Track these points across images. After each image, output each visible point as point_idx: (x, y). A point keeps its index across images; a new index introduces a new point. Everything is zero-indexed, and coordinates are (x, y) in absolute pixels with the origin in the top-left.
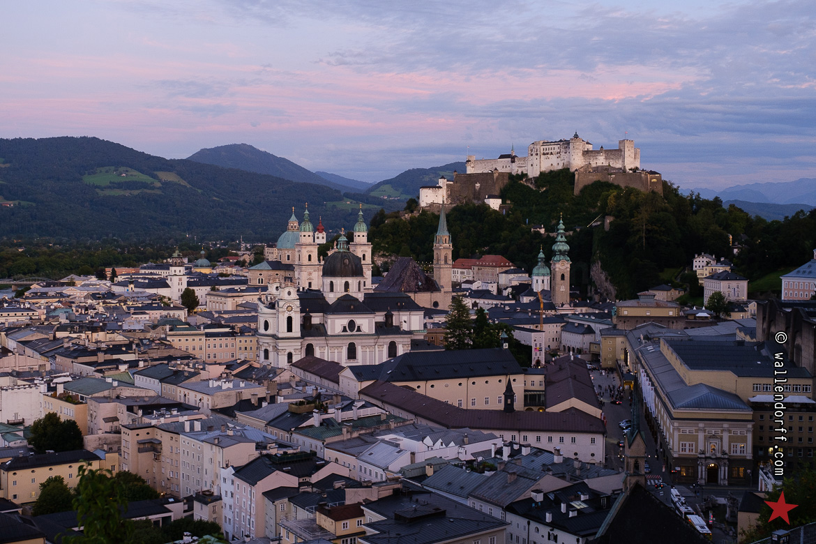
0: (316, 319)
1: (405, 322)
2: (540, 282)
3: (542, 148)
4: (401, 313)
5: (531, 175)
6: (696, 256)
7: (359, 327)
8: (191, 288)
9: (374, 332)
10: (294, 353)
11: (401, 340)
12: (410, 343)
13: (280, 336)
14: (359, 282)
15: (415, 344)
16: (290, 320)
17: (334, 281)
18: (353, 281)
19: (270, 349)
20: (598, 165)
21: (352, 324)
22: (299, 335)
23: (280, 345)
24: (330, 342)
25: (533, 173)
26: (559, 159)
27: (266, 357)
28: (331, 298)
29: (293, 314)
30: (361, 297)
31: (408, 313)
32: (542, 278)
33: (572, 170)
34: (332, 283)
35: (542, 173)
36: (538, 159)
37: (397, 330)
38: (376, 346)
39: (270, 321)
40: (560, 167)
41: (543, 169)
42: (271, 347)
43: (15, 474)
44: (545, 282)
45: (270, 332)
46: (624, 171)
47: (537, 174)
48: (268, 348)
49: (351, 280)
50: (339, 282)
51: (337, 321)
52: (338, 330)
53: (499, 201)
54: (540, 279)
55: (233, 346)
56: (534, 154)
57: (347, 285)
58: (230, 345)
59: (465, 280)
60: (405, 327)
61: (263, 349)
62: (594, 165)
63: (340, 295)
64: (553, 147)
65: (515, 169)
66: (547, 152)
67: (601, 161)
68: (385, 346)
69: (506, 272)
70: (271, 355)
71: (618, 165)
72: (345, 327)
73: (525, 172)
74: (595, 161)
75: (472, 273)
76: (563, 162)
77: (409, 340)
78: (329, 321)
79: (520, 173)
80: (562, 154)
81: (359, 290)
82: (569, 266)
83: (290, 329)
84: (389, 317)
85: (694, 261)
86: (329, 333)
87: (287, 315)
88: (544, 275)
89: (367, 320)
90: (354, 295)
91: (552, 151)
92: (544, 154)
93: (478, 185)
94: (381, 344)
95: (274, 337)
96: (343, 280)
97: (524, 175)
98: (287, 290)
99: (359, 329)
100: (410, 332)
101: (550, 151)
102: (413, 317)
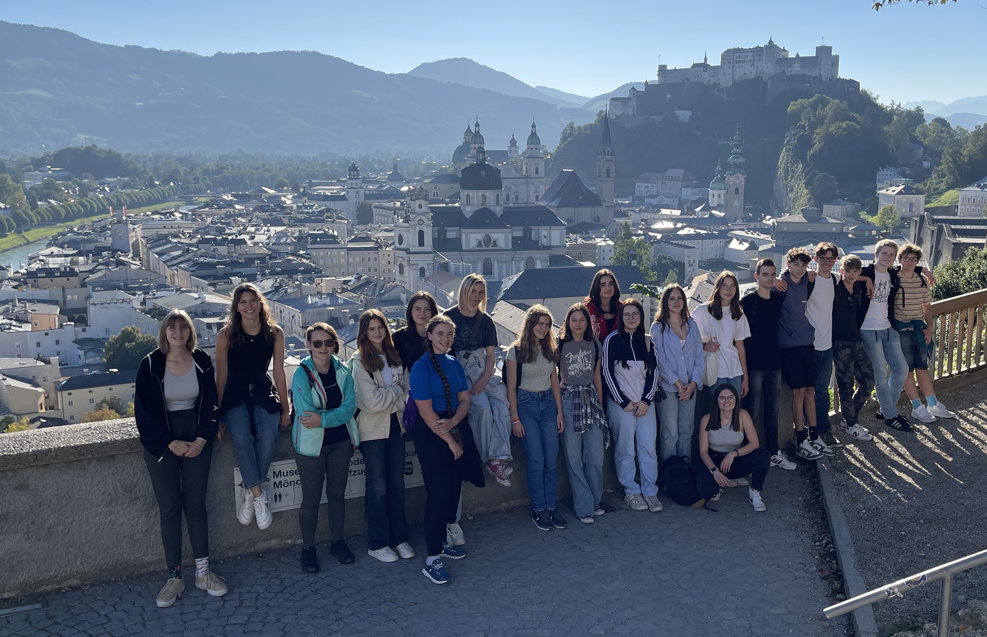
0: (451, 234)
1: (545, 237)
2: (716, 196)
3: (736, 55)
4: (541, 228)
5: (723, 84)
6: (880, 168)
7: (495, 242)
8: (368, 202)
9: (511, 248)
10: (426, 268)
11: (539, 256)
12: (548, 258)
13: (412, 250)
14: (498, 195)
15: (554, 260)
16: (421, 234)
17: (471, 194)
18: (491, 195)
19: (405, 263)
20: (793, 73)
21: (487, 240)
22: (430, 249)
23: (411, 259)
24: (465, 257)
25: (726, 81)
26: (753, 67)
27: (401, 272)
28: (468, 211)
29: (425, 229)
30: (499, 211)
31: (548, 228)
32: (719, 192)
33: (764, 79)
34: (468, 196)
35: (735, 84)
36: (731, 66)
37: (535, 245)
38: (513, 262)
39: (404, 235)
40: (753, 76)
41: (736, 79)
42: (406, 261)
43: (70, 394)
44: (722, 196)
45: (403, 246)
46: (820, 80)
47: (730, 84)
48: (403, 263)
49: (487, 193)
50: (476, 195)
51: (471, 235)
52: (473, 244)
53: (689, 113)
54: (716, 192)
55: (375, 260)
56: (727, 63)
57: (484, 198)
58: (372, 259)
59: (648, 194)
60: (544, 241)
61: (398, 263)
62: (789, 74)
63: (476, 209)
64: (746, 54)
65: (706, 78)
66: (740, 59)
67: (796, 69)
68: (523, 262)
69: (688, 187)
70: (406, 269)
71: (815, 73)
72: (480, 242)
73: (717, 82)
74: (790, 69)
75: (655, 188)
76: (756, 70)
77: (548, 255)
78: (464, 236)
79: (712, 82)
80: (756, 62)
81: (498, 204)
82: (743, 179)
83: (421, 243)
84: (527, 232)
85: (878, 174)
86: (464, 248)
87: (418, 229)
88: (720, 189)
89: (503, 235)
90: (492, 209)
91: (746, 59)
92: (737, 62)
93: (669, 96)
94: (519, 259)
95: (408, 251)
96: (481, 193)
97: (716, 85)
98: (418, 202)
99: (495, 244)
100: (550, 248)
101: (743, 59)
102: (553, 232)
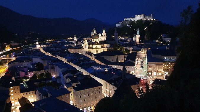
0: (91, 46)
1: (106, 46)
4: (105, 44)
8: (77, 41)
9: (100, 48)
12: (107, 50)
14: (98, 39)
16: (86, 46)
20: (147, 18)
21: (97, 46)
22: (88, 48)
24: (93, 50)
30: (99, 42)
33: (142, 20)
35: (137, 20)
37: (104, 48)
39: (83, 46)
40: (140, 19)
45: (83, 48)
48: (83, 51)
51: (94, 46)
54: (134, 38)
56: (136, 17)
57: (96, 40)
58: (78, 50)
63: (95, 42)
80: (141, 17)
82: (139, 36)
83: (86, 48)
84: (103, 45)
86: (93, 48)
89: (99, 46)
90: (97, 42)
92: (138, 17)
93: (126, 23)
96: (95, 39)
97: (134, 21)
